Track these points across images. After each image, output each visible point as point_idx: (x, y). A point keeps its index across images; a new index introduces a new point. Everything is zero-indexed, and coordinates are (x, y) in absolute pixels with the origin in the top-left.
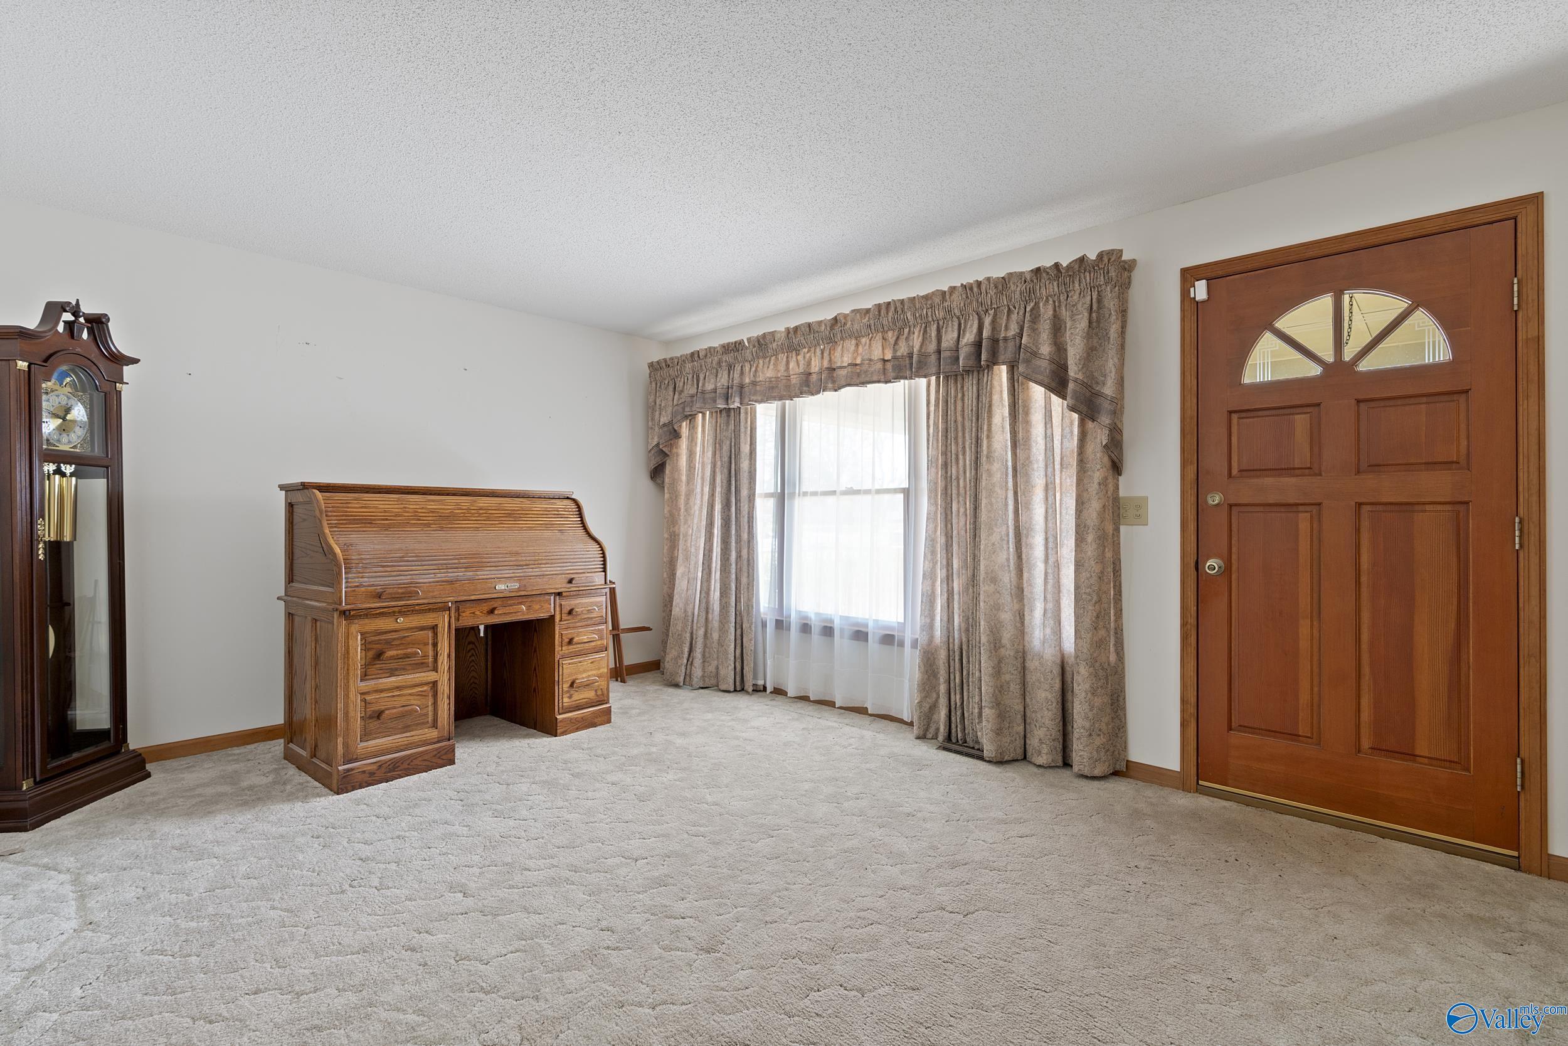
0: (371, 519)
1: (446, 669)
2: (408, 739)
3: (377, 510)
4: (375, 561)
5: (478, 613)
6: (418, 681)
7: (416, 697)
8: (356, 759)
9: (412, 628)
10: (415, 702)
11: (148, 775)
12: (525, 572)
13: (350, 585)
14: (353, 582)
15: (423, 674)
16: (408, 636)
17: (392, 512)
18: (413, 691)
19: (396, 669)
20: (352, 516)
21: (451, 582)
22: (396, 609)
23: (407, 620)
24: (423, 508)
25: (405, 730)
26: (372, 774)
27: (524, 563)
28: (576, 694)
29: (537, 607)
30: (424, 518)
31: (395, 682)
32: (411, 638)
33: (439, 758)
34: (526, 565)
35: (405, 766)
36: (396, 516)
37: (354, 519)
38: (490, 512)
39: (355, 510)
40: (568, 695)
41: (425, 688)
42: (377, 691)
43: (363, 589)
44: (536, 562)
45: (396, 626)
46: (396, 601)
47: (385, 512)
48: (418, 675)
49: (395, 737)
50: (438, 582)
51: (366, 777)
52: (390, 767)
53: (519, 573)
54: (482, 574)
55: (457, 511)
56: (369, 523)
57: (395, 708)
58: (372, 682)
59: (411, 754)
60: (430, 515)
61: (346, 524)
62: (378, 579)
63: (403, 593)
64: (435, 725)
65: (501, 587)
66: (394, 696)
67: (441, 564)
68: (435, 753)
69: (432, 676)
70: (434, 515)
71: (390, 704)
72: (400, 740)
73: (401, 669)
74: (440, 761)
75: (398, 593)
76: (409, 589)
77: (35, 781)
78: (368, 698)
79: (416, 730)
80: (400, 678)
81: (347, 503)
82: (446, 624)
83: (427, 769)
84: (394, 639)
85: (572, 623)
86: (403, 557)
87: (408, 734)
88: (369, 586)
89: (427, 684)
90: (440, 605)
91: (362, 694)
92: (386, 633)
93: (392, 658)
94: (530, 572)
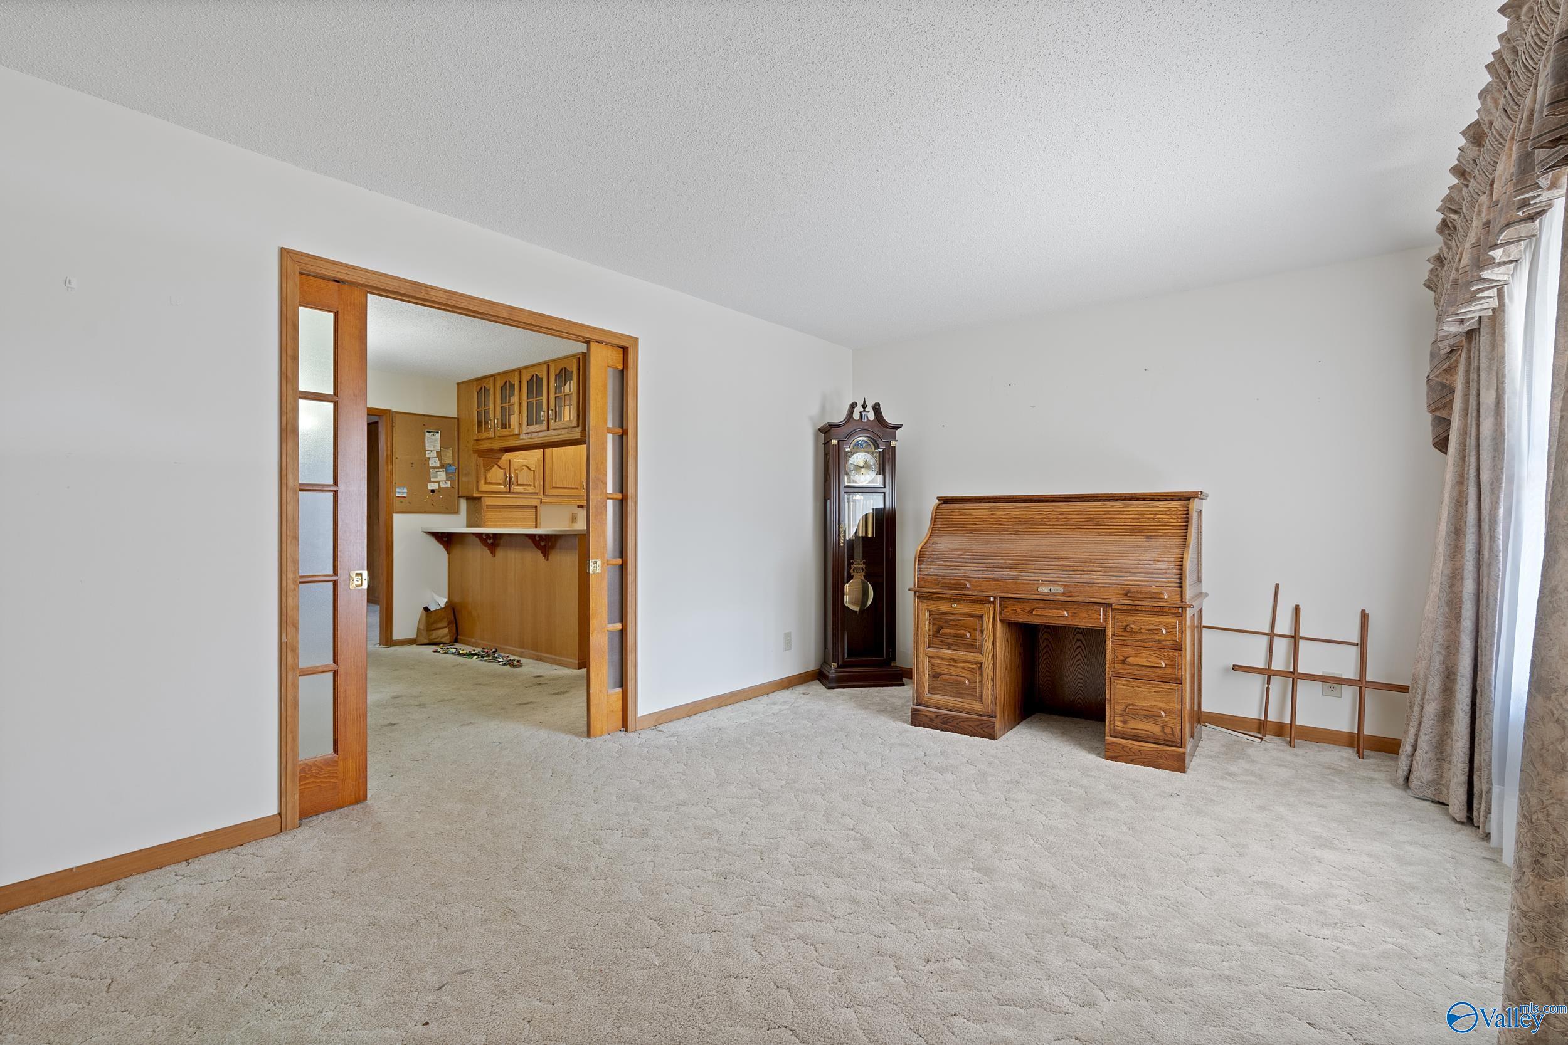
0: (964, 524)
1: (991, 655)
2: (960, 703)
3: (971, 517)
4: (940, 556)
5: (1019, 610)
6: (967, 658)
7: (966, 672)
8: (924, 704)
9: (964, 614)
10: (966, 675)
11: (903, 685)
12: (1072, 578)
13: (922, 573)
14: (924, 572)
15: (972, 654)
16: (961, 620)
17: (982, 518)
18: (965, 666)
19: (952, 645)
20: (952, 521)
21: (996, 580)
22: (948, 596)
23: (959, 606)
24: (1007, 515)
25: (959, 695)
26: (931, 720)
27: (1071, 568)
28: (1133, 721)
29: (1084, 615)
30: (1005, 523)
31: (950, 654)
32: (963, 621)
33: (981, 729)
34: (1074, 571)
35: (954, 723)
36: (983, 521)
37: (953, 524)
38: (1070, 516)
39: (954, 517)
40: (1121, 719)
41: (974, 666)
42: (938, 658)
43: (929, 577)
44: (1086, 569)
45: (952, 610)
46: (948, 589)
47: (976, 518)
48: (968, 654)
49: (950, 698)
50: (985, 578)
51: (927, 720)
52: (944, 720)
53: (1065, 578)
54: (1025, 575)
55: (1037, 517)
56: (962, 527)
57: (951, 675)
58: (935, 650)
59: (959, 716)
60: (1012, 520)
61: (947, 528)
62: (941, 571)
63: (954, 584)
64: (981, 701)
65: (1043, 589)
66: (950, 665)
67: (990, 563)
68: (978, 723)
69: (978, 658)
70: (1015, 520)
71: (948, 671)
72: (953, 702)
73: (956, 645)
74: (982, 732)
75: (951, 584)
76: (959, 582)
77: (838, 665)
78: (933, 661)
79: (967, 699)
80: (955, 652)
81: (952, 512)
82: (991, 616)
83: (972, 734)
84: (951, 620)
85: (1132, 640)
86: (961, 555)
87: (960, 700)
88: (934, 575)
89: (977, 663)
90: (982, 598)
91: (929, 657)
92: (946, 614)
93: (946, 634)
94: (1077, 578)
